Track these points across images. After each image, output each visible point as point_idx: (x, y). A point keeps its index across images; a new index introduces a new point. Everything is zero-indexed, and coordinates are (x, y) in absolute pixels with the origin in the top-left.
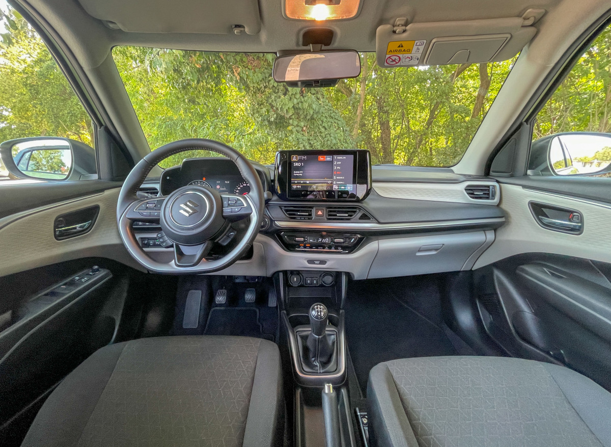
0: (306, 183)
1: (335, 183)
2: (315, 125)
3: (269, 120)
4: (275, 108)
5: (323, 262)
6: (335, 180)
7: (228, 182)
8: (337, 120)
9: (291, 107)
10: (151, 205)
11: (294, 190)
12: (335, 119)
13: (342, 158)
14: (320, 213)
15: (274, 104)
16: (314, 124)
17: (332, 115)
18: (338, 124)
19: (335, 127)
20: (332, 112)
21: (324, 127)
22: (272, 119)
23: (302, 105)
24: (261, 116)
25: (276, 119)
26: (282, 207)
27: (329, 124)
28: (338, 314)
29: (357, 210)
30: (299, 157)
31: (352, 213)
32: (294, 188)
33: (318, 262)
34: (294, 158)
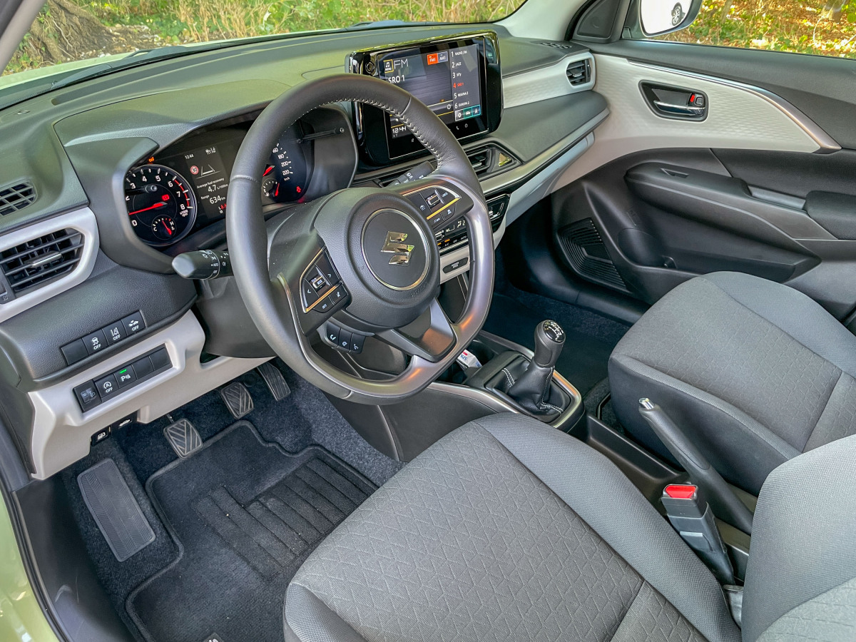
1: (456, 106)
5: (463, 261)
6: (456, 101)
10: (319, 282)
11: (394, 138)
13: (461, 53)
29: (487, 151)
30: (395, 62)
31: (482, 157)
32: (395, 134)
33: (457, 265)
34: (388, 67)
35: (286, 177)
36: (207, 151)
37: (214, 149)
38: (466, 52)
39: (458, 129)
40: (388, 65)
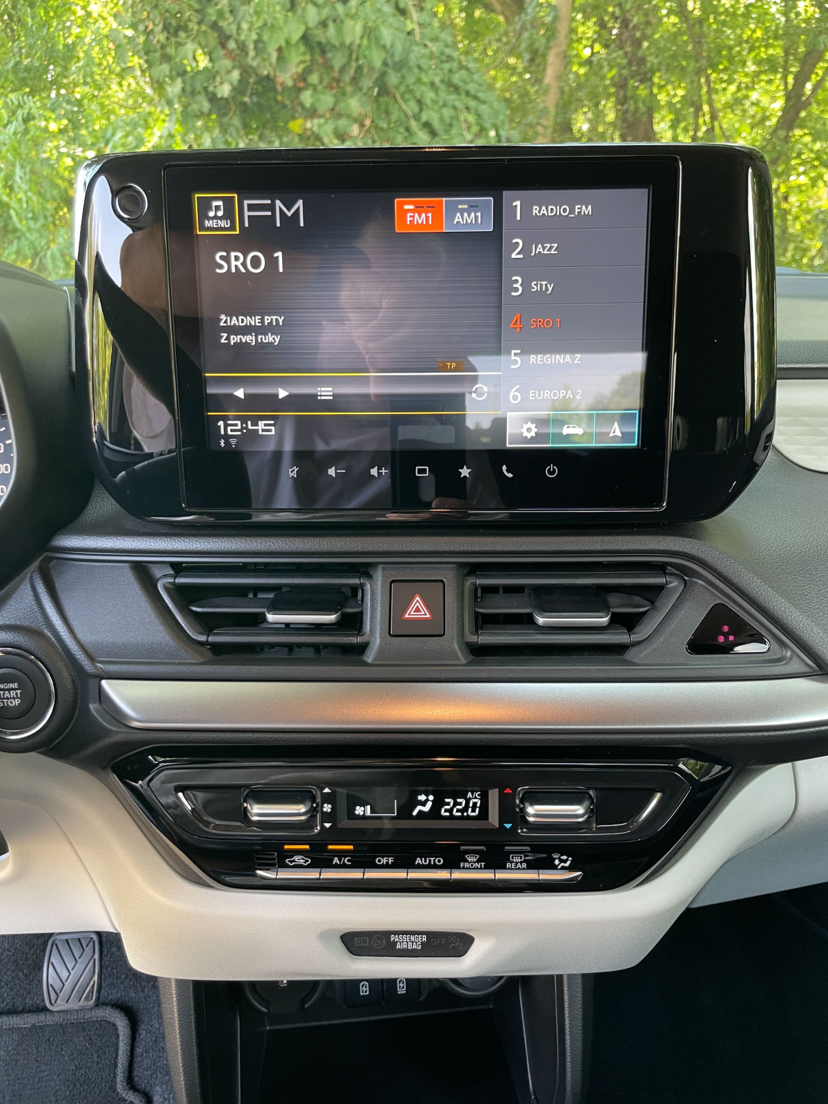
0: (311, 402)
1: (514, 396)
2: (394, 117)
3: (214, 95)
4: (232, 45)
5: (454, 943)
6: (514, 378)
8: (476, 98)
9: (296, 36)
11: (228, 452)
12: (468, 93)
15: (228, 25)
16: (388, 113)
17: (456, 78)
18: (479, 115)
19: (469, 128)
20: (455, 65)
21: (427, 126)
22: (225, 90)
23: (339, 31)
24: (179, 75)
25: (239, 89)
26: (157, 572)
27: (447, 113)
29: (667, 583)
30: (246, 202)
31: (638, 600)
32: (226, 437)
33: (416, 943)
34: (216, 217)
38: (587, 210)
39: (510, 475)
40: (217, 208)
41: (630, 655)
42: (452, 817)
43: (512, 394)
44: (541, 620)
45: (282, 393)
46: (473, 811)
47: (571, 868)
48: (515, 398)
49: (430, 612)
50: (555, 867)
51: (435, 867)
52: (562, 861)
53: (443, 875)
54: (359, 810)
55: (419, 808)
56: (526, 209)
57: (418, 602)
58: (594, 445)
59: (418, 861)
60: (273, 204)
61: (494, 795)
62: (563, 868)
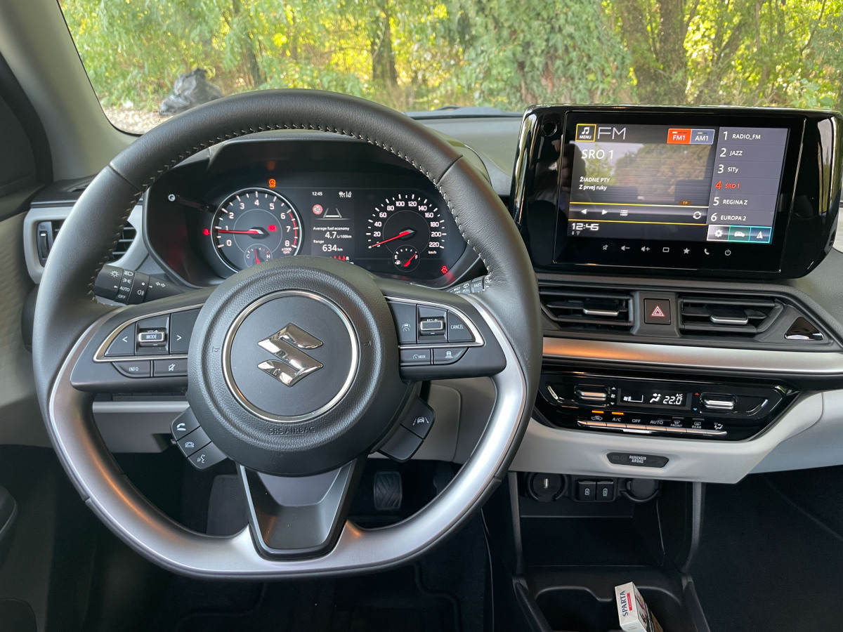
0: (617, 216)
1: (714, 217)
5: (659, 461)
6: (715, 210)
7: (349, 195)
10: (151, 337)
11: (575, 237)
13: (747, 137)
14: (658, 312)
28: (677, 588)
29: (775, 306)
30: (600, 128)
31: (760, 313)
32: (575, 231)
33: (641, 460)
34: (585, 134)
35: (432, 249)
36: (341, 194)
37: (350, 193)
38: (758, 137)
39: (708, 254)
40: (586, 130)
41: (756, 338)
42: (668, 404)
43: (713, 216)
44: (714, 320)
45: (604, 212)
46: (678, 402)
47: (722, 430)
48: (714, 218)
49: (664, 313)
50: (714, 429)
51: (659, 425)
52: (718, 426)
53: (663, 429)
54: (625, 399)
55: (653, 399)
56: (730, 136)
57: (658, 309)
58: (749, 241)
59: (652, 422)
60: (612, 129)
61: (690, 396)
62: (718, 430)
